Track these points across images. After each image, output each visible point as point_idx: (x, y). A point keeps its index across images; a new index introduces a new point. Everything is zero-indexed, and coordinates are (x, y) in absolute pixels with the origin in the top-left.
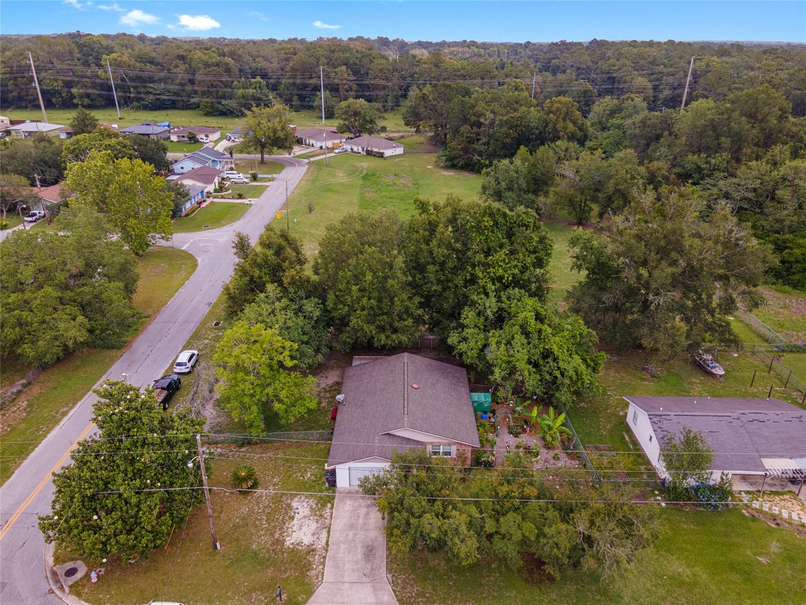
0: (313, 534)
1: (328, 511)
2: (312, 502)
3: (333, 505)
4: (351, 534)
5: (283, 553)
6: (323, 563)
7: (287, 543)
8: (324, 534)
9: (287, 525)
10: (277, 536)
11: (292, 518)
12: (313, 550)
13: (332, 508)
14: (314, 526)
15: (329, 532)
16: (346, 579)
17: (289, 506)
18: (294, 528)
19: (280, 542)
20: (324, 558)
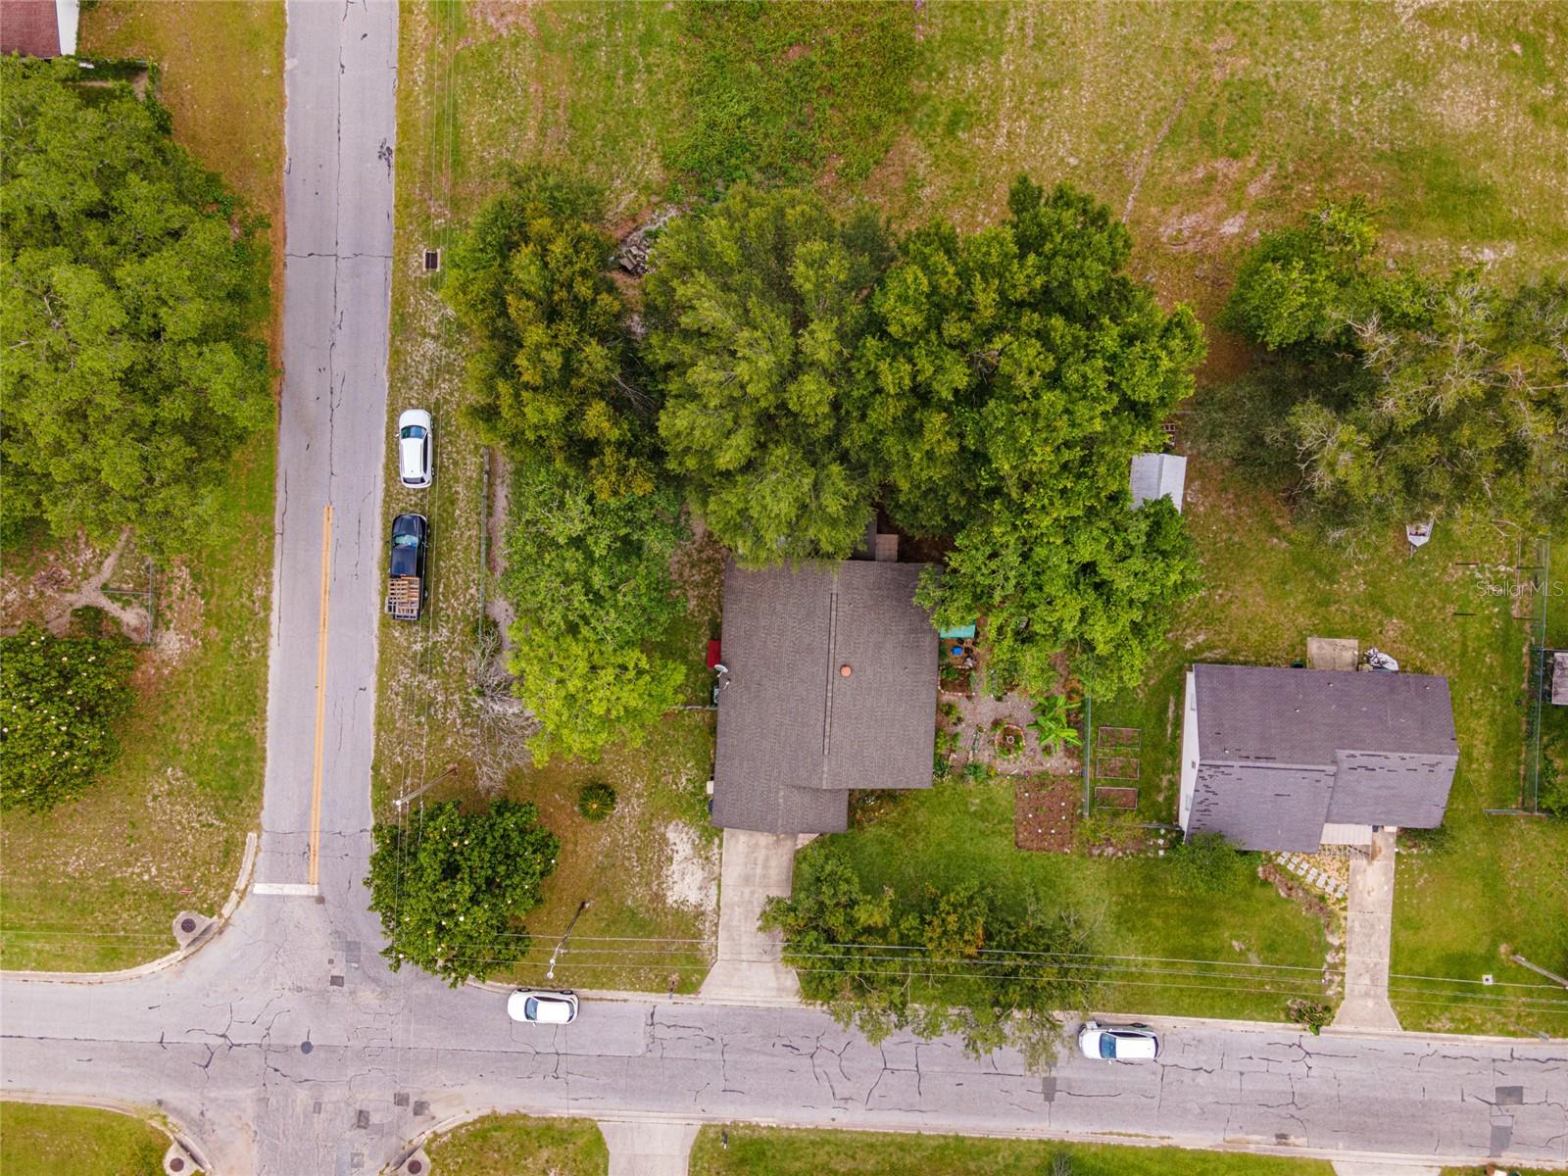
0: (700, 888)
1: (716, 851)
2: (694, 833)
3: (721, 840)
4: (747, 891)
5: (666, 914)
6: (716, 933)
7: (670, 901)
8: (714, 890)
9: (664, 871)
10: (655, 888)
11: (670, 859)
12: (703, 914)
13: (720, 846)
14: (699, 875)
15: (719, 886)
16: (744, 957)
17: (664, 839)
18: (676, 877)
19: (659, 897)
20: (716, 925)
